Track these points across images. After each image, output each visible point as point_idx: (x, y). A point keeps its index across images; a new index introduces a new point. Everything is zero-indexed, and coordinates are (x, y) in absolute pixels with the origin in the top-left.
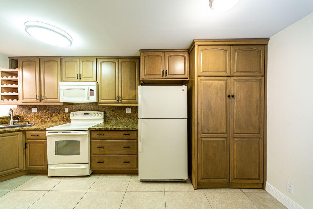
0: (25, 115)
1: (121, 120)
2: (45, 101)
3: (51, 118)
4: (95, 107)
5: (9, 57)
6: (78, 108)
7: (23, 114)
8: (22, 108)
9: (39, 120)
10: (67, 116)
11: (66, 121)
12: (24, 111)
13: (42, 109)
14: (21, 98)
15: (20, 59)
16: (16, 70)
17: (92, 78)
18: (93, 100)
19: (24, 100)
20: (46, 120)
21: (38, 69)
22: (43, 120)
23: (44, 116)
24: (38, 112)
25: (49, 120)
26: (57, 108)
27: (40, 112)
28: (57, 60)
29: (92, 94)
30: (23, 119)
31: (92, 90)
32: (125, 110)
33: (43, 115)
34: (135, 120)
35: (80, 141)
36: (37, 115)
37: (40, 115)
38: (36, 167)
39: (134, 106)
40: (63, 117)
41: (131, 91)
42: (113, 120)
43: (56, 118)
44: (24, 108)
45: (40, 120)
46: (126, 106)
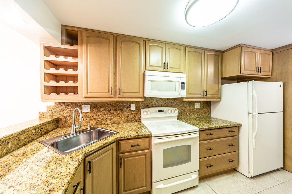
0: (69, 117)
1: (190, 115)
2: (121, 96)
3: (111, 119)
4: (165, 102)
5: (62, 26)
6: (146, 104)
7: (65, 115)
8: (64, 106)
9: (92, 122)
10: (133, 115)
11: (131, 121)
12: (67, 110)
13: (98, 107)
14: (85, 91)
15: (84, 32)
16: (74, 47)
17: (179, 68)
18: (184, 95)
19: (89, 95)
20: (103, 122)
21: (112, 50)
22: (99, 122)
23: (101, 116)
24: (92, 111)
25: (108, 122)
26: (120, 104)
27: (94, 111)
28: (139, 42)
29: (183, 88)
30: (66, 122)
31: (183, 83)
32: (194, 105)
33: (99, 115)
34: (203, 115)
35: (191, 145)
36: (90, 115)
37: (94, 116)
38: (135, 191)
39: (202, 101)
40: (128, 116)
41: (214, 85)
42: (183, 116)
43: (119, 118)
44: (68, 105)
45: (95, 123)
46: (195, 101)
